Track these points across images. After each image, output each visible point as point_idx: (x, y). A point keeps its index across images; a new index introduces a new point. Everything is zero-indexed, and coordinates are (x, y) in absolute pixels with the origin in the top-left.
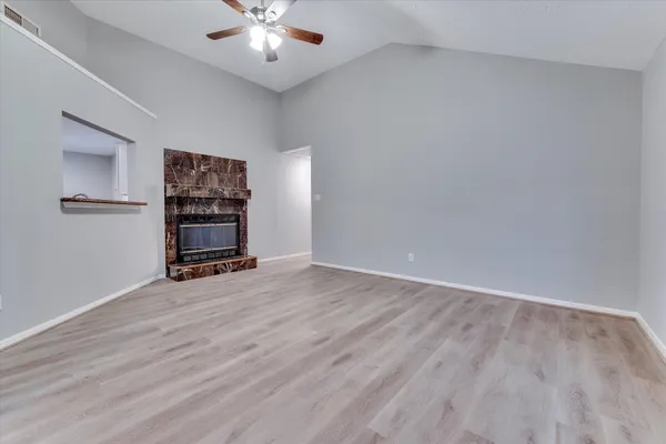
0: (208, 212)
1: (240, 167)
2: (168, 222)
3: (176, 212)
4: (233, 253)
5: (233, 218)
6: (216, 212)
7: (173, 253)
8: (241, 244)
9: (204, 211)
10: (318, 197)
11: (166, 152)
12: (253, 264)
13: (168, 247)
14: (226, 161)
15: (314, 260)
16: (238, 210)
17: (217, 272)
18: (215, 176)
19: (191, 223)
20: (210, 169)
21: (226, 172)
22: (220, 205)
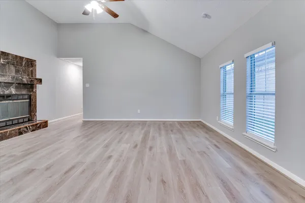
0: (7, 92)
1: (31, 63)
4: (27, 120)
5: (26, 97)
6: (14, 93)
8: (33, 114)
9: (3, 91)
10: (87, 85)
12: (45, 124)
14: (21, 58)
15: (84, 118)
16: (30, 92)
17: (21, 133)
18: (12, 68)
20: (8, 63)
21: (22, 65)
22: (17, 88)
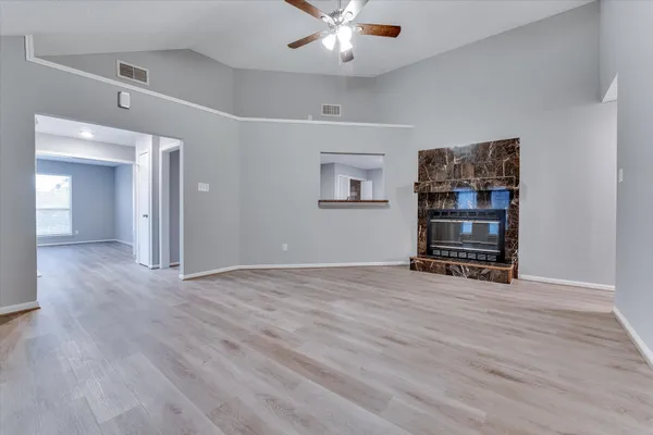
0: (461, 207)
2: (421, 216)
3: (427, 207)
6: (471, 207)
7: (424, 244)
9: (456, 206)
10: (621, 175)
11: (420, 153)
12: (501, 275)
13: (420, 238)
14: (486, 146)
18: (471, 167)
19: (441, 218)
21: (486, 158)
